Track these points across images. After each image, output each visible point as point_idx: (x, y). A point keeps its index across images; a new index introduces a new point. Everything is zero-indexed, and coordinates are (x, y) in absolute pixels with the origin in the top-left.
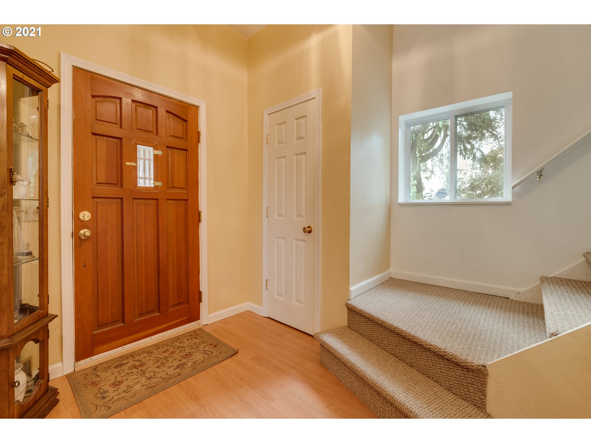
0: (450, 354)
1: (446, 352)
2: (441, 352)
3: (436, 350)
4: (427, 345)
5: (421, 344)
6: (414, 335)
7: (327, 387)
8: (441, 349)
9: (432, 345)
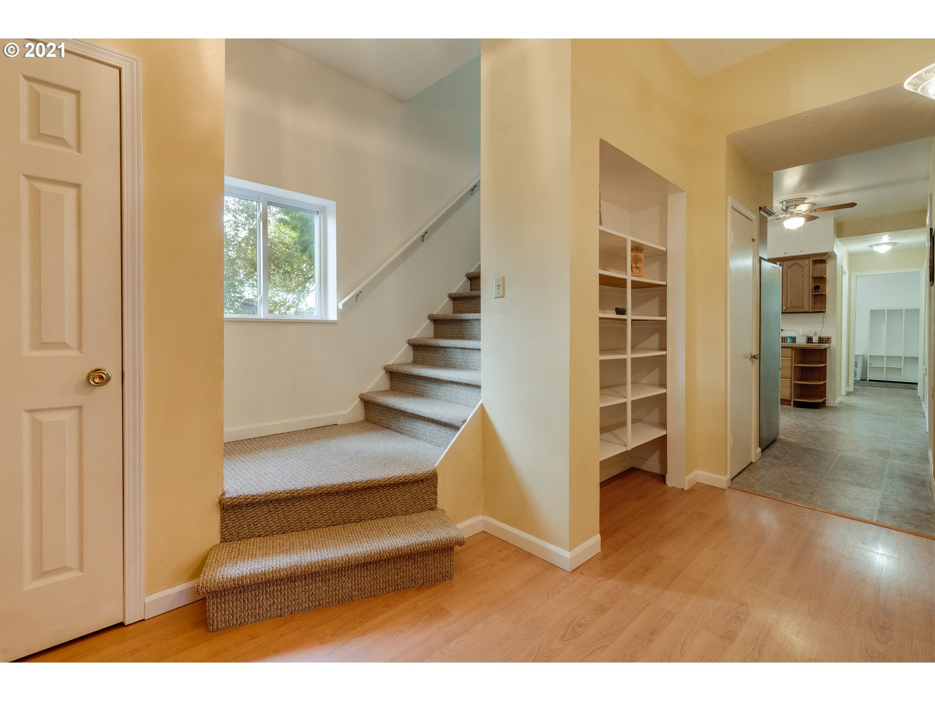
0: (410, 475)
1: (406, 476)
2: (401, 479)
3: (397, 480)
4: (386, 481)
5: (379, 484)
6: (367, 480)
7: (281, 636)
8: (400, 476)
9: (391, 478)
